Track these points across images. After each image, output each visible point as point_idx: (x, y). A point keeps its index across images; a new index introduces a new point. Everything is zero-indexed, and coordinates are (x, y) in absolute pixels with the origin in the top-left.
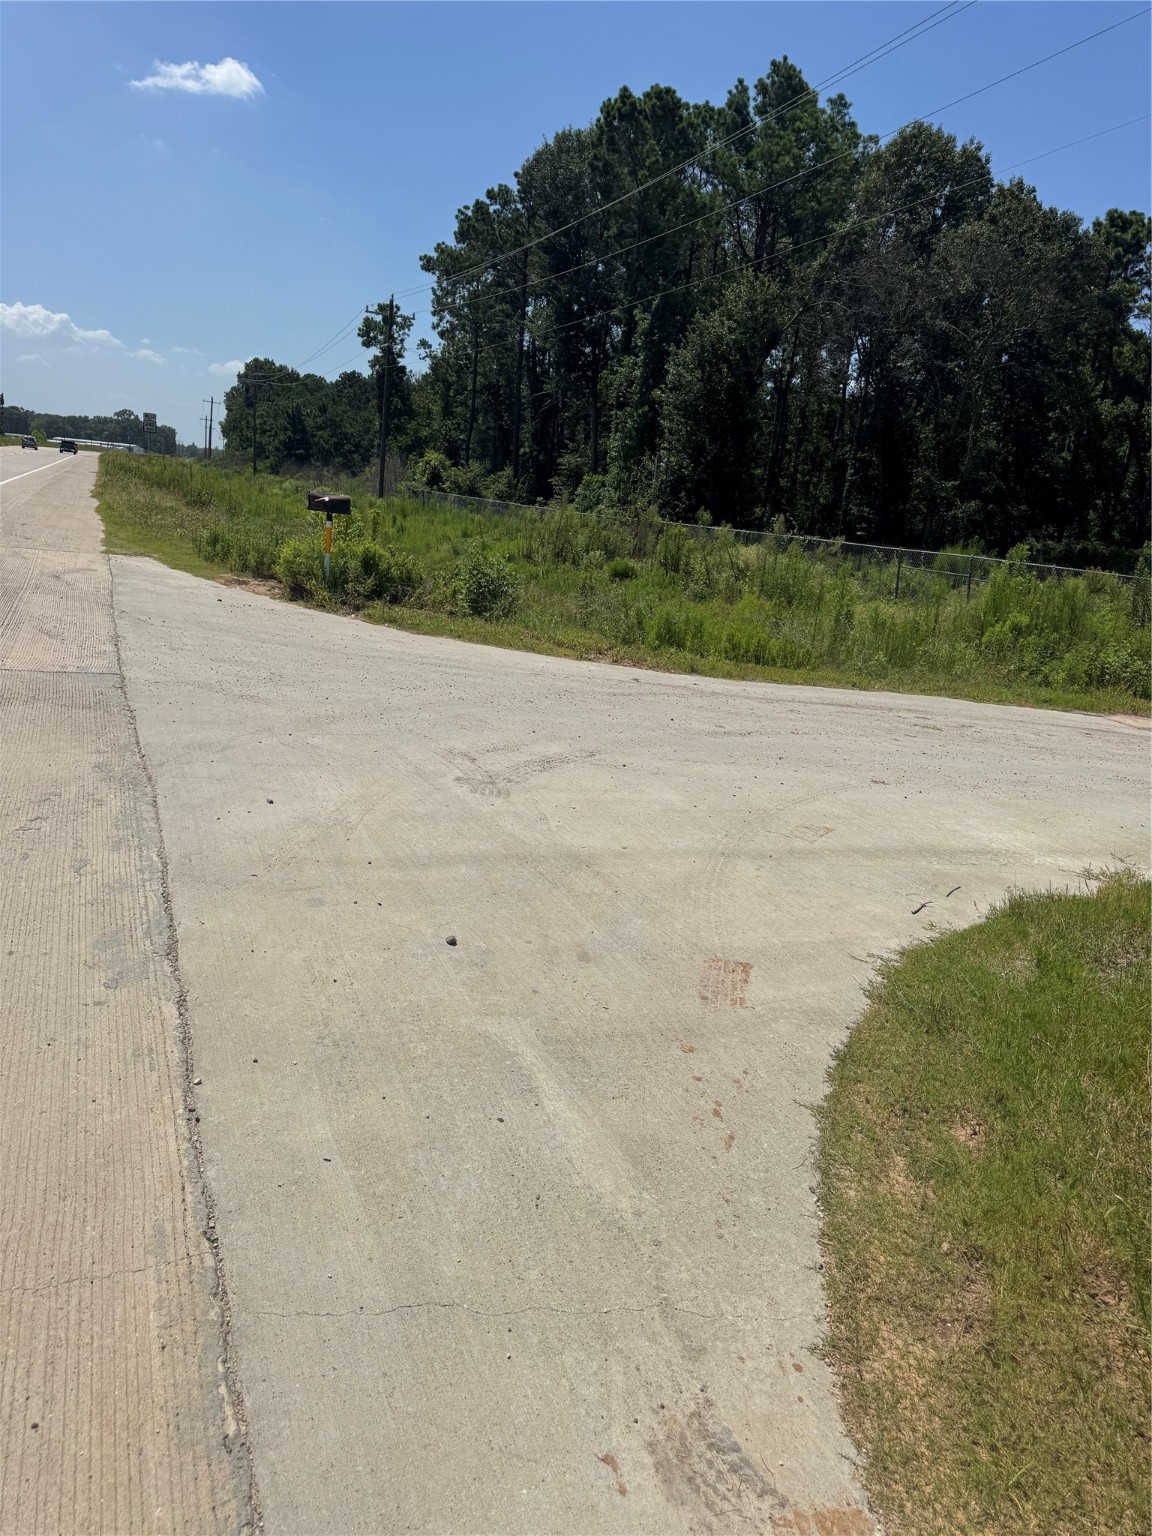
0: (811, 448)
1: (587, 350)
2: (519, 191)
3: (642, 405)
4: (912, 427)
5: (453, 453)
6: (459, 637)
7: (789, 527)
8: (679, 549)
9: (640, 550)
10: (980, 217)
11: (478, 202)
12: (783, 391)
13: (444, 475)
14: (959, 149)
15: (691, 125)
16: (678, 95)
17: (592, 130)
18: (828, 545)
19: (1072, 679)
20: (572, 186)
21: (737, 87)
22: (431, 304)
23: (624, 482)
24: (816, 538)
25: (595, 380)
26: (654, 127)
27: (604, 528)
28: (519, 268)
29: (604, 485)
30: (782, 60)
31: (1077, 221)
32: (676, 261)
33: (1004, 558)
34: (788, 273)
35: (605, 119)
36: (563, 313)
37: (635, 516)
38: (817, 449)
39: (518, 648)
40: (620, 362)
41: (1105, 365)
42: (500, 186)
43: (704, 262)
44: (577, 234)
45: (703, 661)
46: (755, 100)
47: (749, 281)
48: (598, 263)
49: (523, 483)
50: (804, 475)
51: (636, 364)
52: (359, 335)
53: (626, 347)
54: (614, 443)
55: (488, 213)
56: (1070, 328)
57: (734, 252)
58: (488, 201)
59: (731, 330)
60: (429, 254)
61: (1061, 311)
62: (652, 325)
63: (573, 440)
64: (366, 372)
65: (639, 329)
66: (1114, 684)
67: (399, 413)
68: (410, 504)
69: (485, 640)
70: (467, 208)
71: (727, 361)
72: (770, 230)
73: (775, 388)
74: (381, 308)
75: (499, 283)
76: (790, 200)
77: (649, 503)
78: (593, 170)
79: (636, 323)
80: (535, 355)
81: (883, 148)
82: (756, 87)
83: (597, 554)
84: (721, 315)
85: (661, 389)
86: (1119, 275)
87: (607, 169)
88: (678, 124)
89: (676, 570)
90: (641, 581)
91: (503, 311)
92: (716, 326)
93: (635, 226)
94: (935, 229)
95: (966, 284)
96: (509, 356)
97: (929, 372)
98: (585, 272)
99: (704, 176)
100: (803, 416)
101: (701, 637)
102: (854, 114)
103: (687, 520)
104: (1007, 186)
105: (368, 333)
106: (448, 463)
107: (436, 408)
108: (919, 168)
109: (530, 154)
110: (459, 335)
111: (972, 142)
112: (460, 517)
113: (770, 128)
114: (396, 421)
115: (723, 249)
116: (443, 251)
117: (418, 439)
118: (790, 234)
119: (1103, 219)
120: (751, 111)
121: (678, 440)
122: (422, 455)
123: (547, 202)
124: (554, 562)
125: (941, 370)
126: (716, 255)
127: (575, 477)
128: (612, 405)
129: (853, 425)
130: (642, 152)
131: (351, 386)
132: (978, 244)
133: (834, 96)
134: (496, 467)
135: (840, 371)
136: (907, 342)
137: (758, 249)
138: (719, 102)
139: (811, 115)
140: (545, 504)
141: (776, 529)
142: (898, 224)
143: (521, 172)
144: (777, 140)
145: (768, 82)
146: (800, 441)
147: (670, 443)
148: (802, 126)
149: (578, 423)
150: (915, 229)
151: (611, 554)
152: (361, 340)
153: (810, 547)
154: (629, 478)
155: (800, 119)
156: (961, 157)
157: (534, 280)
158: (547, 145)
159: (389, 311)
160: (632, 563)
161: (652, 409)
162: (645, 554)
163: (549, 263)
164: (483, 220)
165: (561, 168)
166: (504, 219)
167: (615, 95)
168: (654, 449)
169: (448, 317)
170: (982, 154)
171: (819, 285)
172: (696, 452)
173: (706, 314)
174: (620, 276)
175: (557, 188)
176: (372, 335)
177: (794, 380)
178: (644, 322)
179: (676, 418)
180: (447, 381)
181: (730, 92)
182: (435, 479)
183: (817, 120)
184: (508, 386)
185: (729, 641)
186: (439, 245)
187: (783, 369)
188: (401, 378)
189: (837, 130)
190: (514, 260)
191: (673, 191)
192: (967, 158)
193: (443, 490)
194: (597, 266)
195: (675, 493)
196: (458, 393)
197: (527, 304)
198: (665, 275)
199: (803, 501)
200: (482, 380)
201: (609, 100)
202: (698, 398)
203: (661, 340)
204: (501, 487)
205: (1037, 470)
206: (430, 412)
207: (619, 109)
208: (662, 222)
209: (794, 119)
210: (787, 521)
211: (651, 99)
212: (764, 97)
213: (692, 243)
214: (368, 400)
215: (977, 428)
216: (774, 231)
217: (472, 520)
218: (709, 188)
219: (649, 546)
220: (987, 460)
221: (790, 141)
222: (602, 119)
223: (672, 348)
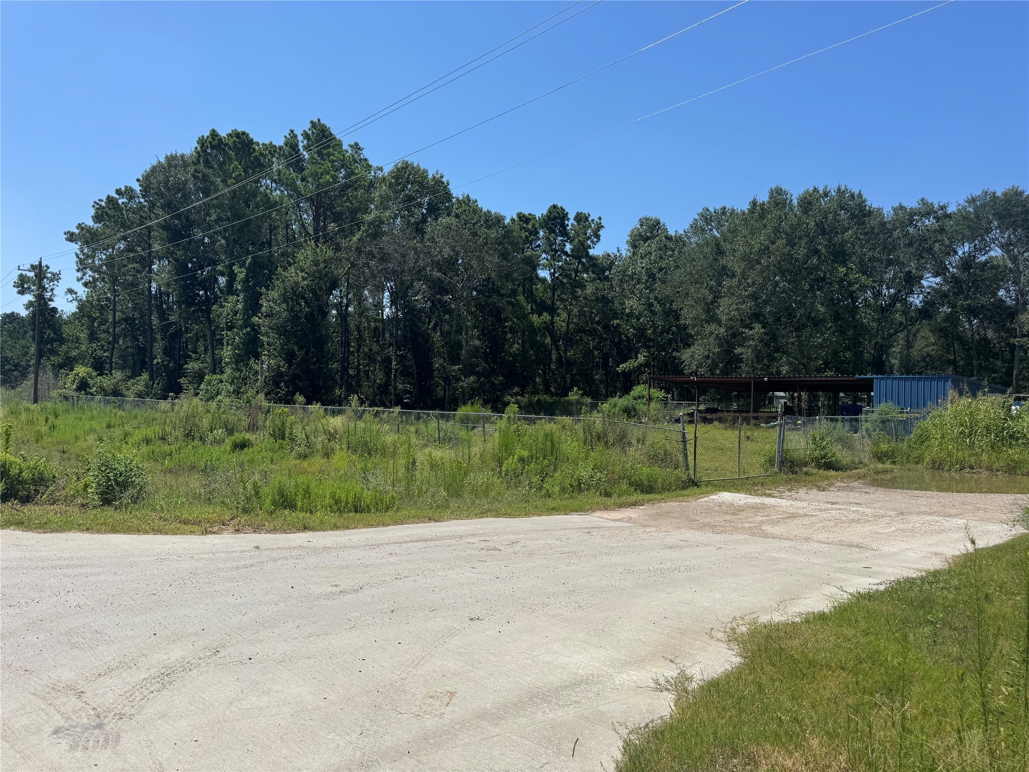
0: (366, 350)
1: (201, 293)
2: (141, 191)
3: (246, 327)
4: (428, 334)
5: (99, 367)
6: (88, 529)
7: (362, 403)
8: (283, 423)
9: (254, 426)
10: (449, 215)
11: (109, 197)
12: (343, 316)
13: (91, 382)
14: (430, 176)
15: (261, 154)
16: (251, 136)
17: (192, 155)
18: (390, 412)
19: (563, 490)
20: (180, 187)
21: (290, 135)
22: (75, 264)
23: (237, 378)
24: (381, 409)
25: (209, 311)
26: (236, 154)
27: (224, 413)
28: (145, 239)
29: (222, 382)
30: (317, 121)
31: (504, 218)
32: (260, 236)
33: (503, 413)
34: (337, 245)
35: (201, 148)
36: (180, 268)
37: (247, 402)
38: (371, 350)
39: (146, 532)
40: (226, 300)
41: (530, 295)
42: (126, 187)
43: (280, 237)
44: (187, 218)
45: (314, 518)
46: (302, 142)
47: (312, 248)
48: (204, 237)
49: (158, 384)
50: (365, 367)
51: (238, 301)
52: (14, 286)
53: (230, 289)
54: (227, 353)
55: (118, 204)
56: (508, 276)
57: (300, 231)
58: (117, 197)
59: (304, 279)
60: (71, 230)
61: (502, 266)
62: (247, 275)
63: (195, 352)
64: (24, 313)
65: (238, 278)
66: (588, 490)
67: (52, 341)
68: (61, 406)
69: (114, 529)
70: (101, 200)
71: (303, 298)
72: (322, 218)
73: (338, 314)
74: (33, 267)
75: (129, 249)
76: (333, 201)
77: (257, 392)
78: (195, 179)
79: (236, 275)
80: (161, 297)
81: (386, 174)
82: (302, 135)
83: (219, 432)
84: (296, 269)
85: (257, 316)
86: (529, 247)
87: (205, 178)
88: (252, 153)
89: (283, 439)
90: (255, 448)
91: (134, 268)
92: (293, 276)
93: (229, 214)
94: (424, 221)
95: (447, 252)
96: (140, 298)
97: (433, 302)
98: (195, 242)
99: (274, 185)
100: (359, 331)
101: (309, 497)
102: (365, 154)
103: (288, 402)
104: (461, 198)
105: (22, 285)
106: (95, 374)
107: (83, 336)
108: (409, 186)
109: (148, 168)
110: (99, 285)
111: (437, 174)
112: (105, 413)
113: (314, 159)
114: (49, 346)
115: (292, 229)
116: (82, 229)
117: (68, 358)
118: (334, 221)
119: (515, 217)
120: (301, 149)
121: (275, 349)
122: (72, 370)
123: (163, 198)
124: (184, 441)
125: (440, 301)
126: (287, 233)
127: (199, 377)
128: (223, 328)
129: (391, 335)
130: (229, 170)
131: (10, 323)
132: (450, 229)
133: (352, 144)
134: (135, 374)
135: (378, 303)
136: (417, 285)
137: (316, 230)
138: (279, 142)
139: (339, 152)
140: (176, 397)
141: (353, 405)
142: (401, 217)
143: (141, 178)
144: (319, 166)
145: (310, 132)
146: (359, 346)
147: (269, 351)
148: (334, 159)
149: (198, 340)
150: (413, 220)
151: (230, 431)
152: (16, 290)
153: (376, 414)
154: (240, 376)
155: (333, 155)
156: (433, 181)
157: (156, 247)
158: (159, 162)
159: (40, 271)
160: (248, 436)
161: (253, 329)
162: (257, 429)
163: (167, 237)
164: (114, 208)
165: (171, 176)
166: (130, 208)
167: (207, 134)
168: (257, 356)
169: (90, 273)
170: (444, 180)
171: (359, 250)
172: (289, 357)
173: (285, 269)
174: (221, 245)
175: (169, 189)
176: (26, 286)
177: (349, 309)
178: (241, 274)
179: (271, 334)
180: (92, 316)
181: (286, 137)
182: (83, 386)
183: (344, 155)
184: (141, 318)
185: (333, 497)
186: (79, 224)
187: (341, 302)
188: (53, 316)
189: (357, 162)
190: (140, 235)
191: (254, 194)
192: (436, 182)
193: (91, 394)
194: (204, 239)
195: (276, 383)
196: (101, 324)
197: (152, 263)
198: (253, 244)
199: (366, 383)
200: (121, 315)
201: (203, 137)
202: (286, 322)
203: (255, 286)
204: (141, 387)
205: (504, 356)
206: (78, 339)
207: (210, 142)
208: (247, 211)
209: (329, 155)
210: (359, 398)
211: (232, 138)
212: (308, 141)
213: (271, 225)
214: (26, 332)
215: (467, 334)
216: (325, 219)
217: (115, 415)
218: (278, 192)
219: (260, 423)
220: (475, 352)
221: (328, 166)
222: (199, 148)
223: (263, 290)
